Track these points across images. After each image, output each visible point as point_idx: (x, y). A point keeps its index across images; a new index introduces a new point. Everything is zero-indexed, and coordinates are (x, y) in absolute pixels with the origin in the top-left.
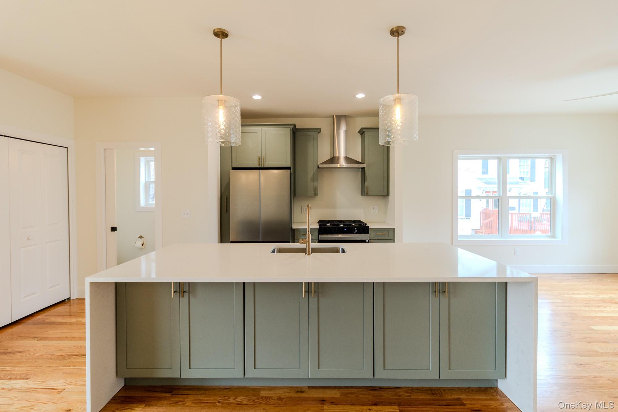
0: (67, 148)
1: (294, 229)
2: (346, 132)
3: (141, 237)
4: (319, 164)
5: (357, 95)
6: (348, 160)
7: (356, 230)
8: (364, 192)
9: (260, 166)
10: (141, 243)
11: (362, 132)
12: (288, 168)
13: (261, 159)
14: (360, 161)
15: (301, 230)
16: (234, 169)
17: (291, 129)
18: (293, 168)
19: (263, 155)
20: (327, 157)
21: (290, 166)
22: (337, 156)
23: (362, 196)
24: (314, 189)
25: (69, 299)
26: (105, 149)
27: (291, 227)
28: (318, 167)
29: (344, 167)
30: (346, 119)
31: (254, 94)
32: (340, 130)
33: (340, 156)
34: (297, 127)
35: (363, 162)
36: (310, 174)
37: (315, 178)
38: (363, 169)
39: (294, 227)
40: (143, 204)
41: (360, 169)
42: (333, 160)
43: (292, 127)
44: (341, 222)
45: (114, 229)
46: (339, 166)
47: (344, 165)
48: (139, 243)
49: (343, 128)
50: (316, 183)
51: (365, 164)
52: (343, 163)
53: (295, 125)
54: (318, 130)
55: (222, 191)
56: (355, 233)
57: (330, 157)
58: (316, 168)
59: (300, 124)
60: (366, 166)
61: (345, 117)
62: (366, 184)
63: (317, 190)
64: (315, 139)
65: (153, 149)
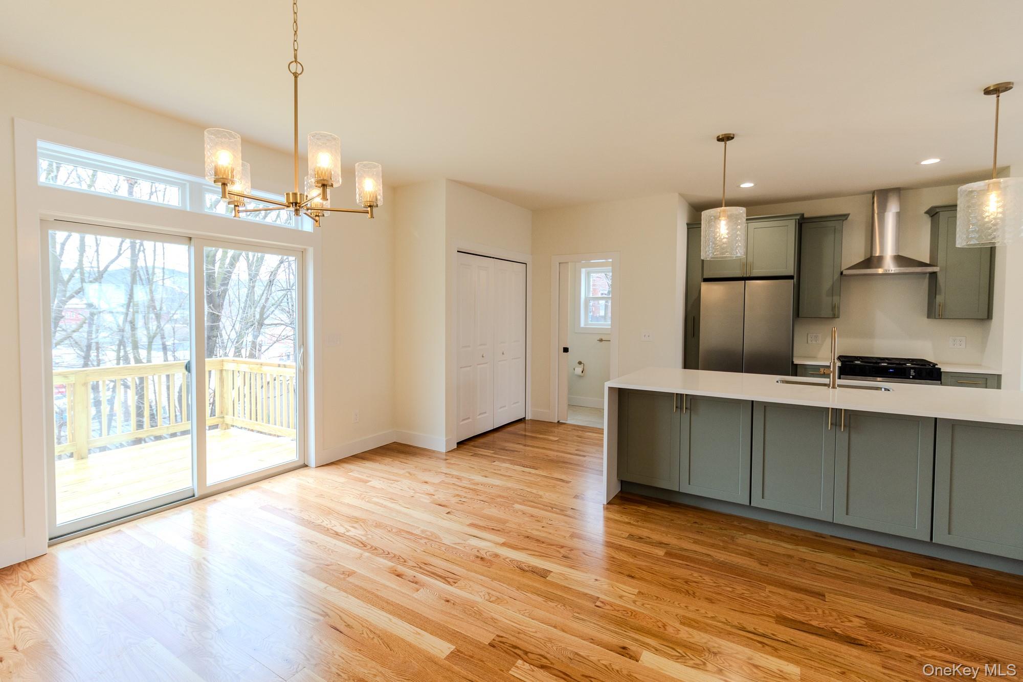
0: (526, 264)
1: (797, 365)
2: (899, 216)
3: (580, 363)
4: (843, 268)
5: (923, 161)
6: (900, 260)
7: (912, 373)
8: (933, 311)
9: (745, 276)
10: (581, 370)
11: (933, 213)
12: (791, 277)
13: (746, 264)
14: (928, 263)
15: (808, 367)
16: (706, 280)
17: (796, 221)
18: (797, 276)
19: (750, 259)
20: (860, 258)
21: (792, 274)
22: (877, 254)
23: (930, 320)
24: (833, 308)
25: (524, 418)
26: (560, 263)
27: (793, 362)
28: (842, 273)
29: (893, 272)
30: (900, 193)
31: (744, 182)
32: (886, 214)
33: (884, 255)
34: (805, 216)
35: (934, 264)
36: (827, 285)
37: (835, 291)
38: (933, 275)
39: (796, 361)
40: (582, 325)
41: (928, 275)
42: (871, 261)
43: (798, 217)
44: (883, 359)
45: (566, 350)
46: (880, 271)
47: (893, 269)
48: (579, 370)
49: (893, 209)
50: (836, 298)
51: (937, 266)
52: (889, 266)
53: (803, 215)
54: (845, 217)
55: (688, 310)
56: (911, 377)
57: (865, 256)
58: (837, 275)
59: (811, 210)
60: (941, 270)
61: (898, 191)
62: (939, 299)
63: (839, 308)
64: (839, 232)
65: (611, 260)
